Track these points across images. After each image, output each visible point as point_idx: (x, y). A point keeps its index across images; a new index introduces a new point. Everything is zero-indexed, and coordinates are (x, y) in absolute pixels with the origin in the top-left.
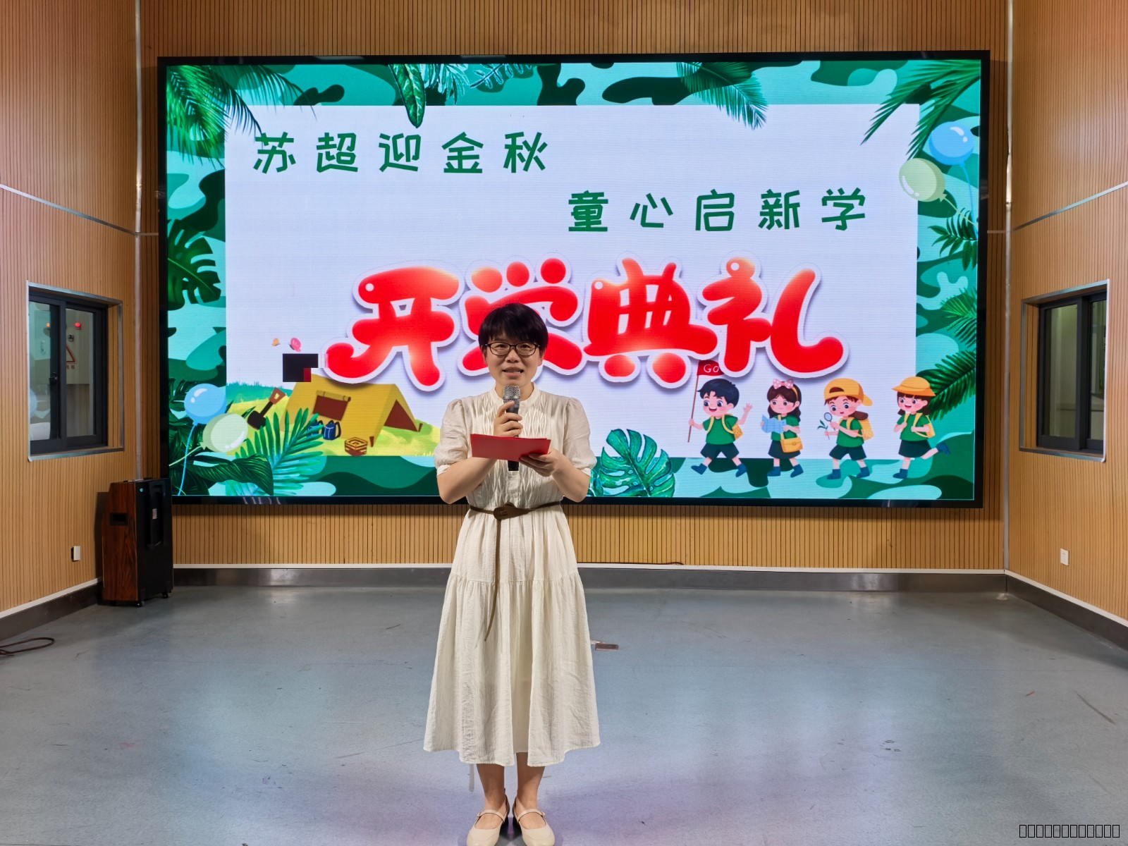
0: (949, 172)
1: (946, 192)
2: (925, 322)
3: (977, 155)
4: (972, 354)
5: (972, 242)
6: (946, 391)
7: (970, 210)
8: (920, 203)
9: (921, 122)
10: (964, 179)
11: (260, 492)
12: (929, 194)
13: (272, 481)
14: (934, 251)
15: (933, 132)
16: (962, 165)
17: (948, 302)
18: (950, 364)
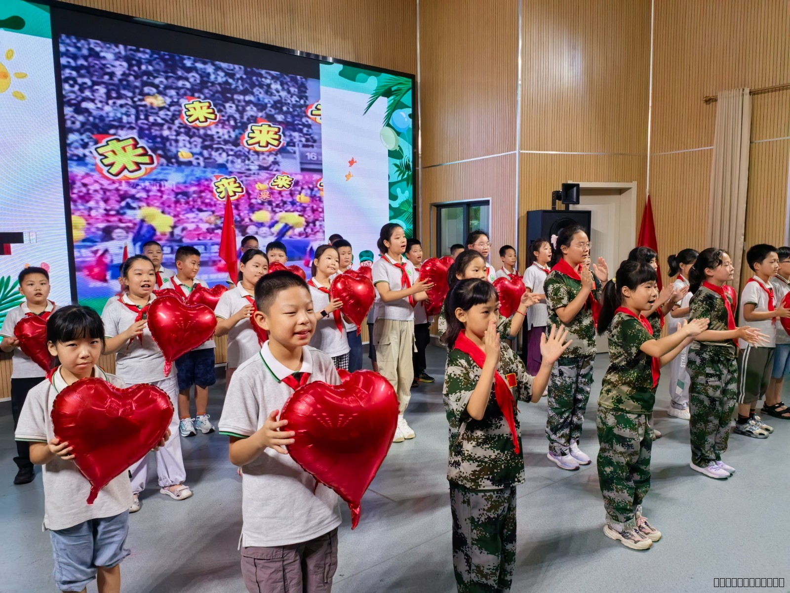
0: (400, 136)
1: (399, 146)
2: (392, 213)
3: (410, 128)
4: (411, 229)
5: (410, 173)
7: (409, 156)
8: (389, 151)
9: (388, 107)
10: (406, 140)
12: (392, 147)
14: (396, 177)
15: (393, 114)
16: (405, 133)
17: (401, 204)
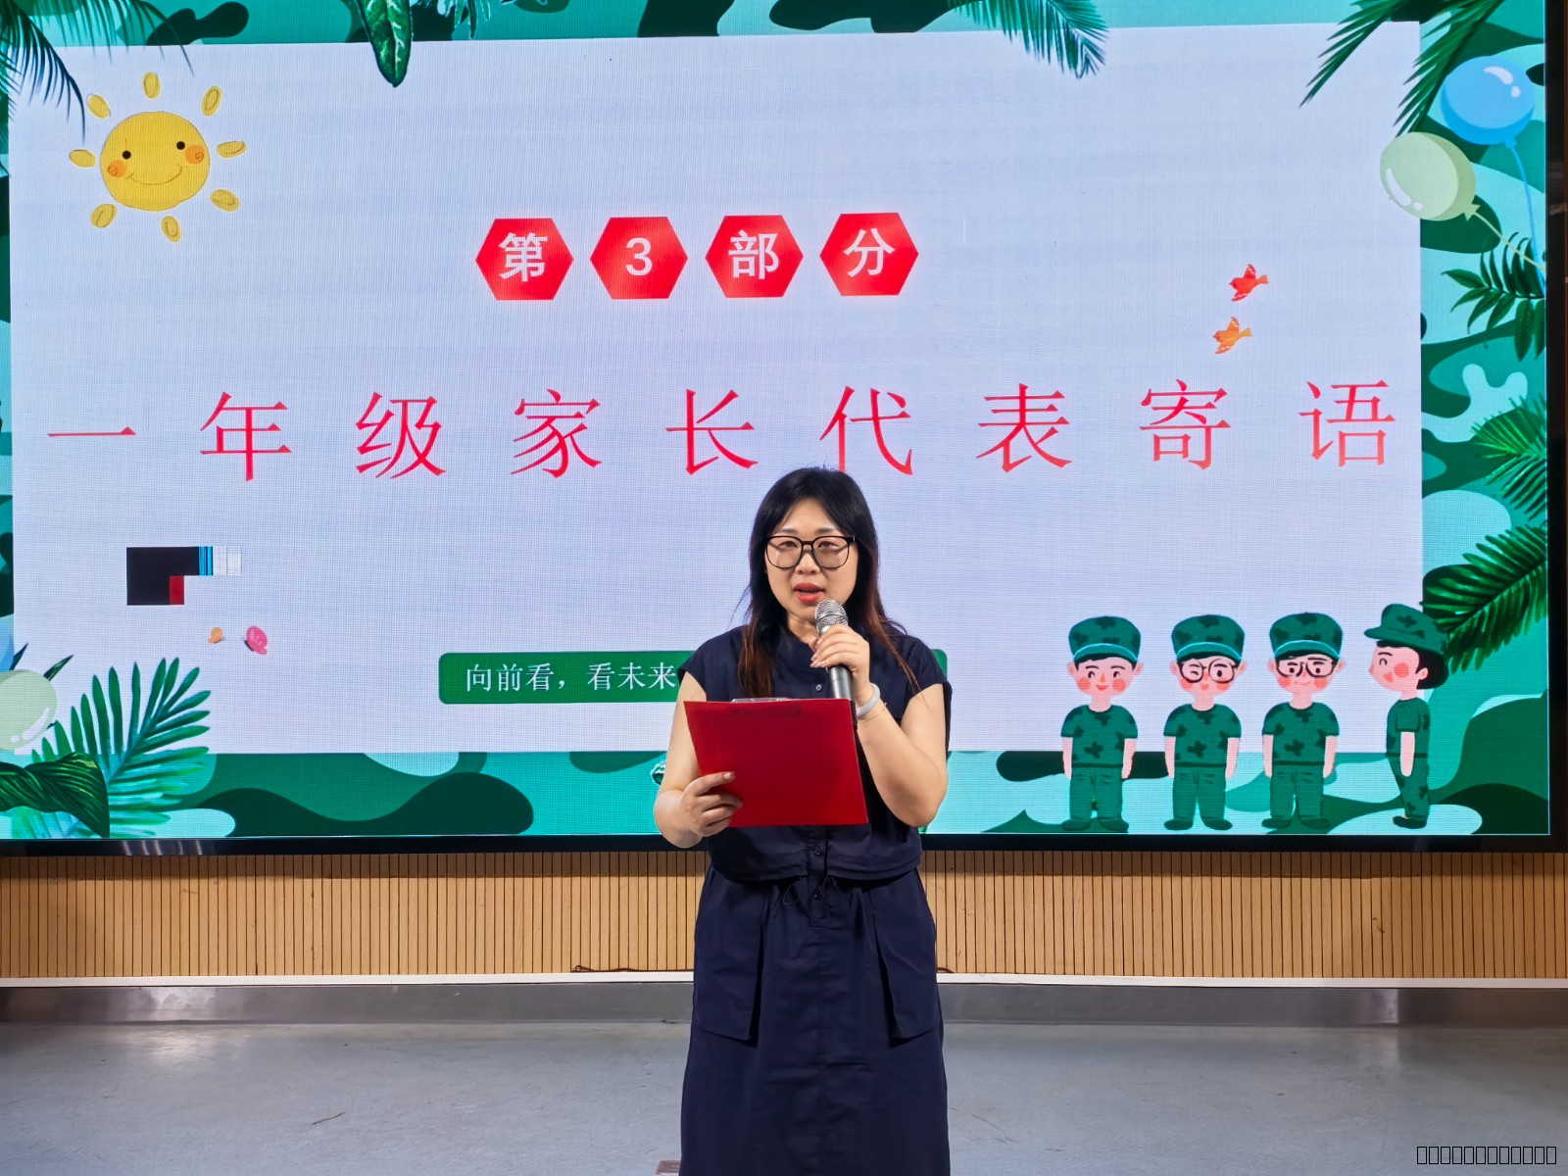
0: (1482, 161)
1: (1477, 200)
2: (1440, 468)
3: (1539, 123)
4: (1538, 531)
5: (1535, 302)
6: (1487, 609)
7: (1529, 236)
8: (1423, 222)
9: (1424, 57)
10: (1513, 172)
11: (82, 831)
12: (1442, 206)
13: (106, 808)
14: (1455, 323)
15: (1449, 78)
16: (1511, 144)
17: (1487, 426)
18: (1493, 554)
